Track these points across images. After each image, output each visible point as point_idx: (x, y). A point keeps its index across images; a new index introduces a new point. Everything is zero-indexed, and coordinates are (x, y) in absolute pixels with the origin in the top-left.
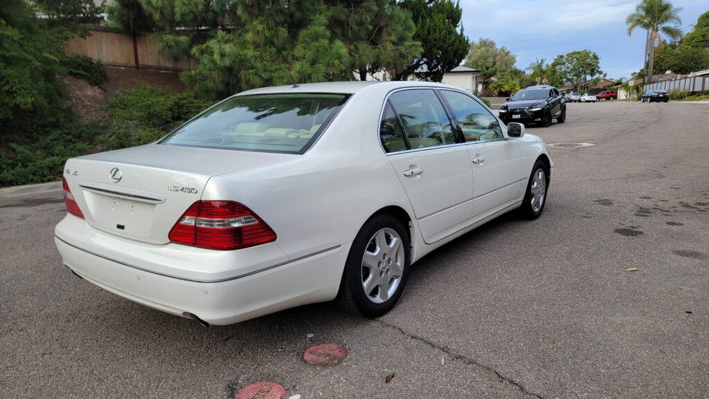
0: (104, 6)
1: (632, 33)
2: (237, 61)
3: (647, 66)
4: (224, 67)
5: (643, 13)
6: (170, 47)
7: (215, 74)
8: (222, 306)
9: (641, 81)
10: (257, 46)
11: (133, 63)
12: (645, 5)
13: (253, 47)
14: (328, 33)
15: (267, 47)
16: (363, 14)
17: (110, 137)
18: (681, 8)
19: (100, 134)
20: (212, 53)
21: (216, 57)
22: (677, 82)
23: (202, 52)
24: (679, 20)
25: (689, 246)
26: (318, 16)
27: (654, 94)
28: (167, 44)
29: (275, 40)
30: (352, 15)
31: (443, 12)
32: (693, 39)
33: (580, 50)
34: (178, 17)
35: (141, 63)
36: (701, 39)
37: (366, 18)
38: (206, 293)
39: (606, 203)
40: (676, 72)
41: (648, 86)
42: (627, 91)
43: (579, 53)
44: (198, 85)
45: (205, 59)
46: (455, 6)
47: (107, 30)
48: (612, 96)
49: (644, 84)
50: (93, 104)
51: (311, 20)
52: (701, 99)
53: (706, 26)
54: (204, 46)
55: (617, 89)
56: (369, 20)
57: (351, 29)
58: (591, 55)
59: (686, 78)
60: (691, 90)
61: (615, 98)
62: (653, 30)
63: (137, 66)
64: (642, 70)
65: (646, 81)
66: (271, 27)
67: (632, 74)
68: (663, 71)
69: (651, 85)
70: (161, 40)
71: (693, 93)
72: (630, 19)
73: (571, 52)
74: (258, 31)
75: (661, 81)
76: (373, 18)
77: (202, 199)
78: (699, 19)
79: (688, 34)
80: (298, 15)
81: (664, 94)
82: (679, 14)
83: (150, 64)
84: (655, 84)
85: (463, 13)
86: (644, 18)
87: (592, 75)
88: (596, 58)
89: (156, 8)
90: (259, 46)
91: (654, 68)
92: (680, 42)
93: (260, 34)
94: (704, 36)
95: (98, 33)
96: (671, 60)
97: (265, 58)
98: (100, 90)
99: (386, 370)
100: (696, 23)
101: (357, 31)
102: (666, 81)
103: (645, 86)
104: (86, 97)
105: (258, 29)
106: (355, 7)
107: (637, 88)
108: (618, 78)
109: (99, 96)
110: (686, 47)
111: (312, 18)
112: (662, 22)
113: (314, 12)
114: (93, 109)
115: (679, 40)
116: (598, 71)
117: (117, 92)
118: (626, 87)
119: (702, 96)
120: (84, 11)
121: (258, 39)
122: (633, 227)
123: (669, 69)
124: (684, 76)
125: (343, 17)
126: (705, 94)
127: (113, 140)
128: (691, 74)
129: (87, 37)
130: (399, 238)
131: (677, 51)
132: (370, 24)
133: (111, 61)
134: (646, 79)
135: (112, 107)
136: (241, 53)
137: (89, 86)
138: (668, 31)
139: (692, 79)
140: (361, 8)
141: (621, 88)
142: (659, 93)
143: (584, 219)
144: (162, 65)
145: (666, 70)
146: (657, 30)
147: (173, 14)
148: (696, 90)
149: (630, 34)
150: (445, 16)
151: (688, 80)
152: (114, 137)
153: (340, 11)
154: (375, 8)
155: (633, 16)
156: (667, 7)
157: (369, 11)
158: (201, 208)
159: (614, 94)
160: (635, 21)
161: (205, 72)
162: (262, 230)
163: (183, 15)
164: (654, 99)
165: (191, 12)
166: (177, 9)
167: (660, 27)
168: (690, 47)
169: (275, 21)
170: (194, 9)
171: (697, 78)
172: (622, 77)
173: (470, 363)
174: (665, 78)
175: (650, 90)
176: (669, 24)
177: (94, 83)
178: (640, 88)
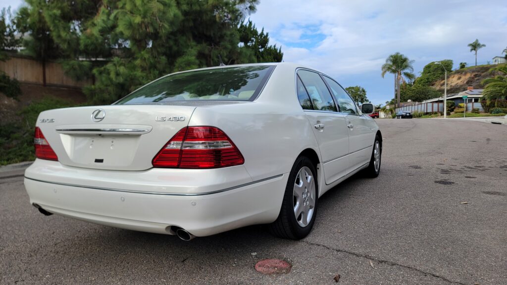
0: (22, 39)
1: (385, 76)
2: (128, 79)
3: (396, 97)
4: (119, 83)
5: (391, 64)
6: (75, 69)
7: (110, 89)
8: (206, 217)
9: (393, 106)
10: (143, 69)
11: (41, 82)
12: (392, 58)
13: (141, 70)
14: (197, 62)
15: (152, 70)
16: (221, 50)
17: (24, 134)
18: (414, 61)
19: (15, 133)
20: (109, 74)
21: (113, 75)
22: (416, 106)
23: (101, 73)
24: (412, 68)
25: (490, 189)
26: (190, 49)
27: (403, 114)
28: (73, 67)
29: (158, 65)
30: (213, 50)
31: (270, 55)
32: (422, 80)
33: (354, 86)
34: (82, 47)
35: (48, 82)
36: (426, 81)
37: (223, 53)
38: (195, 204)
39: (416, 167)
40: (414, 101)
41: (398, 109)
42: (385, 113)
43: (353, 88)
44: (97, 96)
45: (104, 77)
46: (278, 51)
47: (22, 57)
48: (376, 116)
49: (395, 108)
50: (9, 111)
51: (184, 52)
52: (432, 117)
53: (429, 73)
54: (102, 68)
55: (378, 112)
56: (225, 54)
57: (213, 60)
58: (361, 89)
59: (421, 104)
60: (425, 112)
61: (378, 117)
62: (398, 74)
63: (45, 84)
64: (393, 100)
65: (397, 106)
66: (154, 56)
67: (386, 103)
68: (406, 100)
69: (400, 108)
70: (68, 64)
71: (427, 113)
72: (384, 67)
73: (348, 87)
74: (145, 58)
75: (406, 106)
76: (228, 53)
77: (189, 125)
78: (424, 69)
79: (418, 78)
80: (175, 48)
81: (409, 113)
82: (413, 65)
83: (55, 83)
84: (403, 108)
85: (284, 56)
86: (392, 66)
87: (362, 102)
88: (364, 91)
89: (64, 41)
90: (145, 69)
91: (400, 98)
92: (414, 83)
93: (147, 61)
94: (428, 79)
95: (15, 59)
96: (410, 94)
97: (150, 78)
98: (15, 100)
99: (330, 273)
100: (422, 71)
101: (217, 61)
102: (409, 106)
103: (396, 109)
104: (3, 105)
105: (145, 57)
106: (214, 46)
107: (391, 111)
108: (378, 105)
109: (14, 105)
110: (418, 85)
111: (185, 50)
112: (404, 69)
113: (188, 46)
114: (9, 114)
115: (413, 81)
116: (366, 100)
117: (29, 102)
118: (384, 109)
119: (433, 115)
120: (6, 42)
121: (144, 64)
122: (446, 180)
123: (409, 99)
124: (420, 103)
125: (207, 52)
126: (434, 114)
127: (26, 137)
128: (424, 102)
129: (7, 61)
130: (312, 176)
131: (413, 88)
132: (226, 57)
133: (23, 80)
134: (397, 105)
135: (25, 112)
136: (132, 74)
137: (6, 98)
138: (407, 75)
139: (426, 104)
140: (219, 47)
141: (381, 111)
142: (407, 113)
143: (410, 176)
144: (65, 83)
145: (407, 100)
146: (401, 74)
147: (78, 44)
148: (428, 111)
149: (383, 76)
150: (272, 57)
151: (423, 105)
152: (27, 134)
153: (204, 47)
154: (229, 46)
155: (385, 65)
156: (405, 60)
157: (225, 48)
158: (187, 133)
159: (377, 115)
160: (387, 68)
161: (102, 87)
162: (235, 154)
163: (86, 46)
164: (403, 117)
165: (92, 43)
166: (81, 41)
167: (402, 72)
168: (420, 85)
169: (158, 52)
170: (95, 42)
171: (428, 104)
172: (380, 104)
173: (393, 265)
174: (407, 104)
175: (401, 111)
176: (407, 71)
177: (10, 95)
178: (393, 111)
